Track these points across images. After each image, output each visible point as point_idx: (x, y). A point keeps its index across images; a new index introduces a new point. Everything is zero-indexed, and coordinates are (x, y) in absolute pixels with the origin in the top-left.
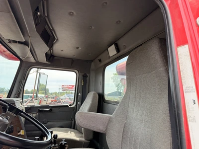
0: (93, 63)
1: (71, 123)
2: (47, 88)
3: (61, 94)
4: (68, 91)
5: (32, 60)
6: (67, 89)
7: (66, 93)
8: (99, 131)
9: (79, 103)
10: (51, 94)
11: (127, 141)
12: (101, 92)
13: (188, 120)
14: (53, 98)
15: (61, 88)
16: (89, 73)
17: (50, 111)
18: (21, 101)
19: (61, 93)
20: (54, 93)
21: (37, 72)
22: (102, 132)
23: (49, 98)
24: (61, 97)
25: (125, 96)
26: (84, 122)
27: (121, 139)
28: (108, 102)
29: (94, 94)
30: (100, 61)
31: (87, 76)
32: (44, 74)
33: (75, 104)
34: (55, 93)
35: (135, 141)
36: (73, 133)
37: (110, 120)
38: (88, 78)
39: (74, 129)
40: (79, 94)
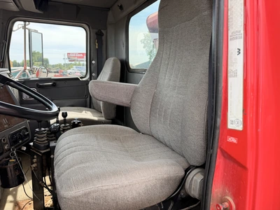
0: (110, 13)
1: (86, 102)
2: (44, 57)
3: (69, 66)
4: (78, 63)
5: (13, 7)
6: (76, 58)
7: (75, 65)
8: (121, 104)
9: (93, 74)
10: (53, 66)
11: (156, 113)
12: (124, 57)
13: (229, 75)
14: (58, 72)
15: (67, 57)
16: (106, 29)
17: (54, 85)
18: (9, 72)
19: (67, 65)
20: (57, 66)
21: (25, 28)
22: (125, 105)
23: (51, 72)
24: (69, 71)
25: (155, 58)
26: (101, 94)
27: (149, 112)
28: (134, 71)
29: (114, 60)
30: (121, 7)
31: (102, 34)
32: (36, 31)
33: (88, 76)
34: (60, 65)
35: (165, 111)
36: (89, 112)
37: (135, 91)
38: (104, 38)
39: (90, 107)
40: (93, 62)
